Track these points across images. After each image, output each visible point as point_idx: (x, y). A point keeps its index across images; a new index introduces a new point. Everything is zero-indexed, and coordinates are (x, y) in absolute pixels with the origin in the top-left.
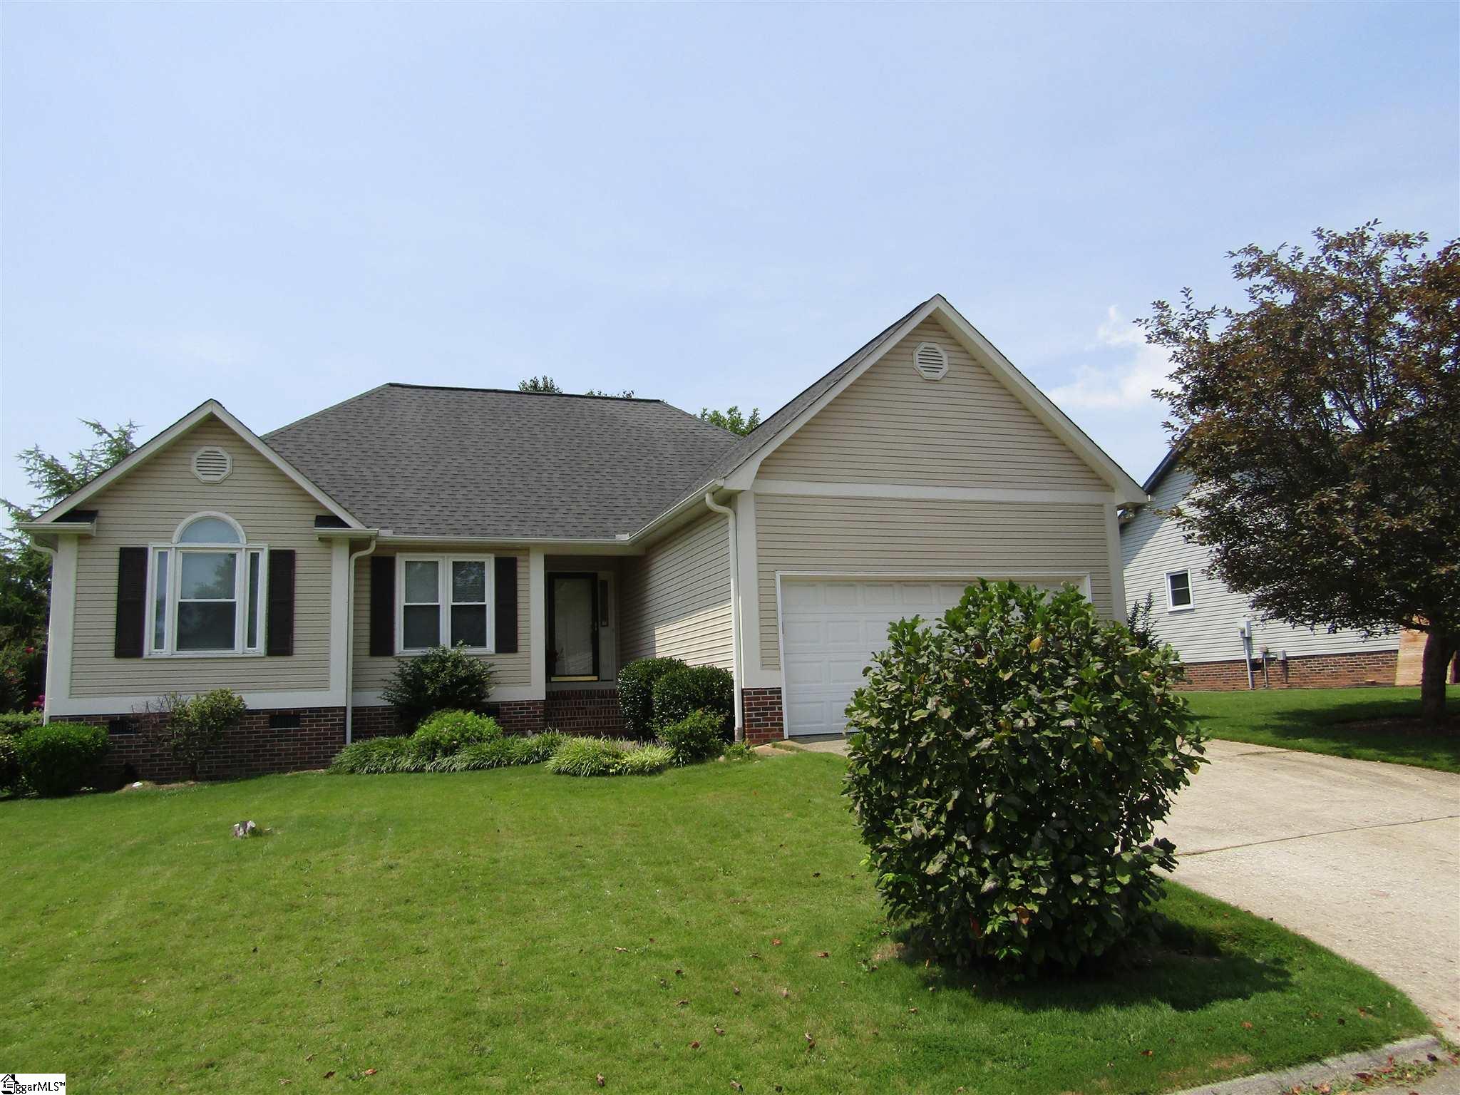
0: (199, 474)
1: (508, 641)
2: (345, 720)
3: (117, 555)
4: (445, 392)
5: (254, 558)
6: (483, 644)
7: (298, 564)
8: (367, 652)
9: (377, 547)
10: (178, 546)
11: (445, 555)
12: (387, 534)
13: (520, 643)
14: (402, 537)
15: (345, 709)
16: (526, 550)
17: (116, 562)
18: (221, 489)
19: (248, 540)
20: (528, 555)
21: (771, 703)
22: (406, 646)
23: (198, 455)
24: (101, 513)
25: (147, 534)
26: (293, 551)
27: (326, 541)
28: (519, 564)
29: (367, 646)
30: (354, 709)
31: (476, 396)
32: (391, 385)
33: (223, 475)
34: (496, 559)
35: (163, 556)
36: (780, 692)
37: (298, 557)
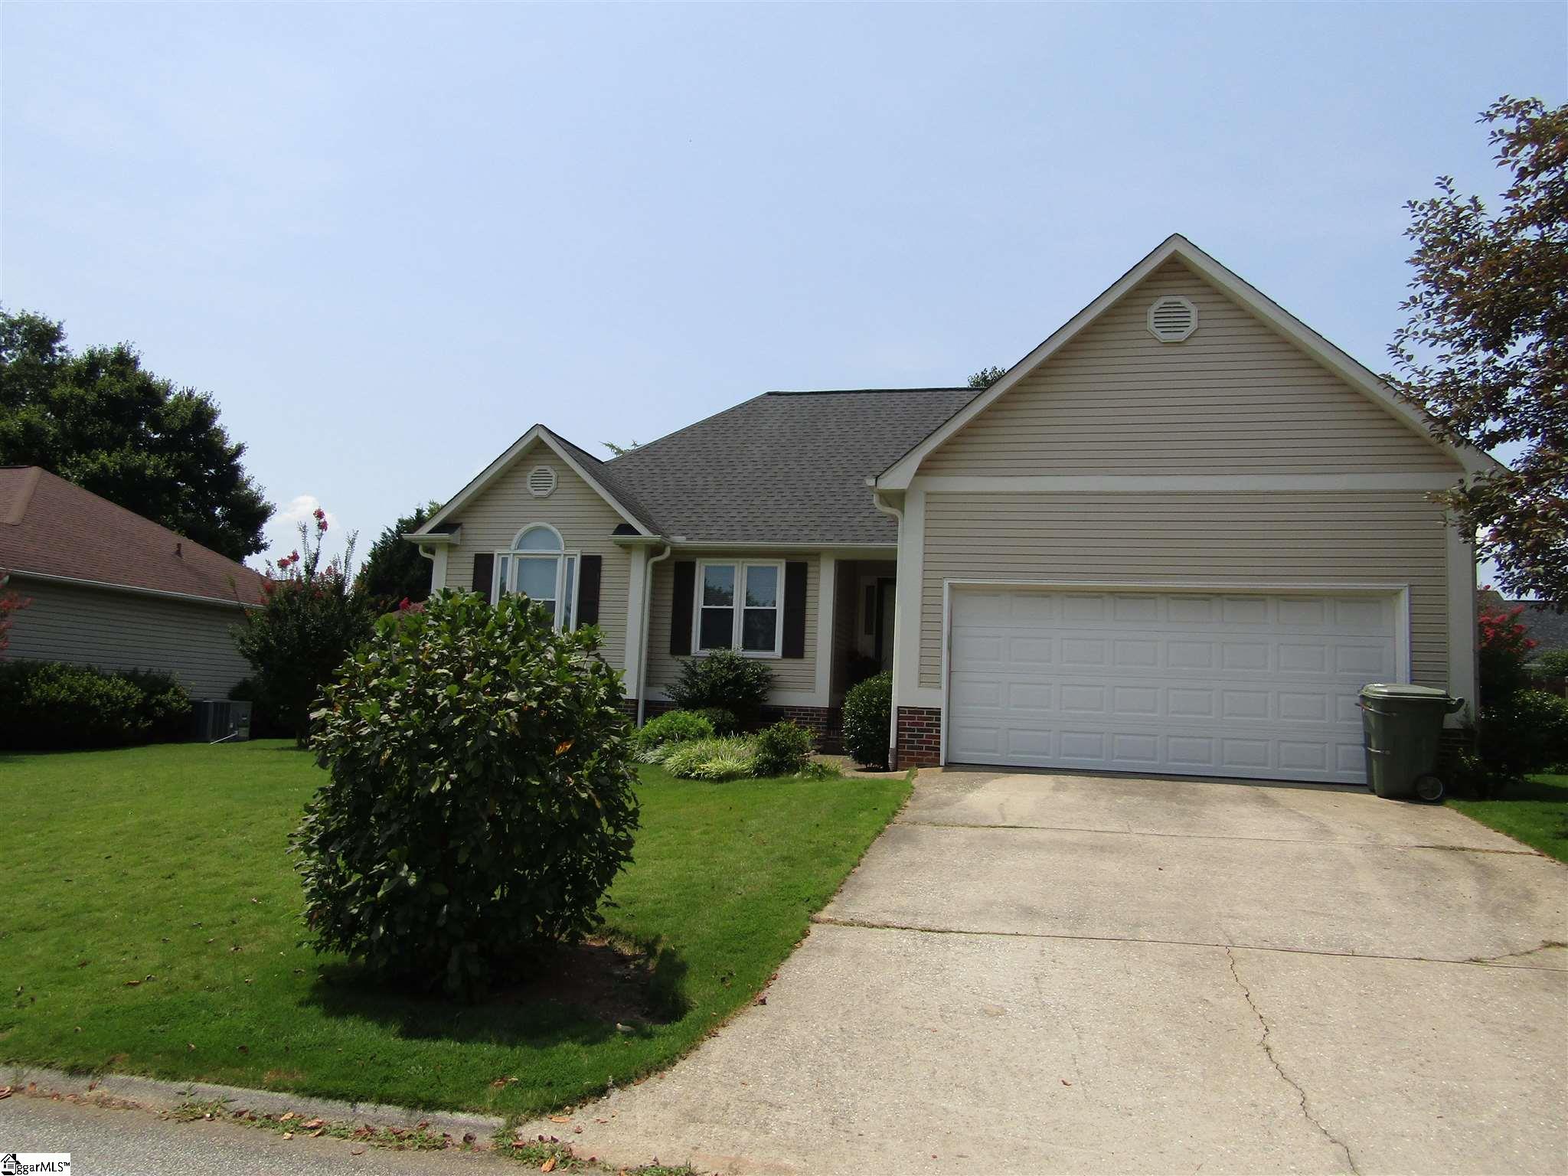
0: (532, 490)
1: (795, 647)
2: (637, 711)
3: (472, 560)
4: (816, 397)
5: (571, 561)
6: (773, 649)
7: (603, 568)
8: (668, 651)
9: (672, 552)
10: (518, 552)
11: (741, 560)
12: (680, 540)
13: (807, 649)
14: (695, 543)
15: (636, 702)
16: (816, 555)
17: (472, 566)
18: (546, 502)
19: (566, 547)
20: (819, 560)
21: (928, 725)
22: (702, 647)
23: (531, 473)
24: (465, 526)
25: (495, 543)
26: (600, 556)
27: (627, 547)
28: (810, 569)
29: (668, 645)
30: (647, 703)
31: (844, 399)
32: (770, 394)
33: (549, 489)
34: (787, 564)
35: (505, 560)
36: (939, 713)
37: (604, 562)
